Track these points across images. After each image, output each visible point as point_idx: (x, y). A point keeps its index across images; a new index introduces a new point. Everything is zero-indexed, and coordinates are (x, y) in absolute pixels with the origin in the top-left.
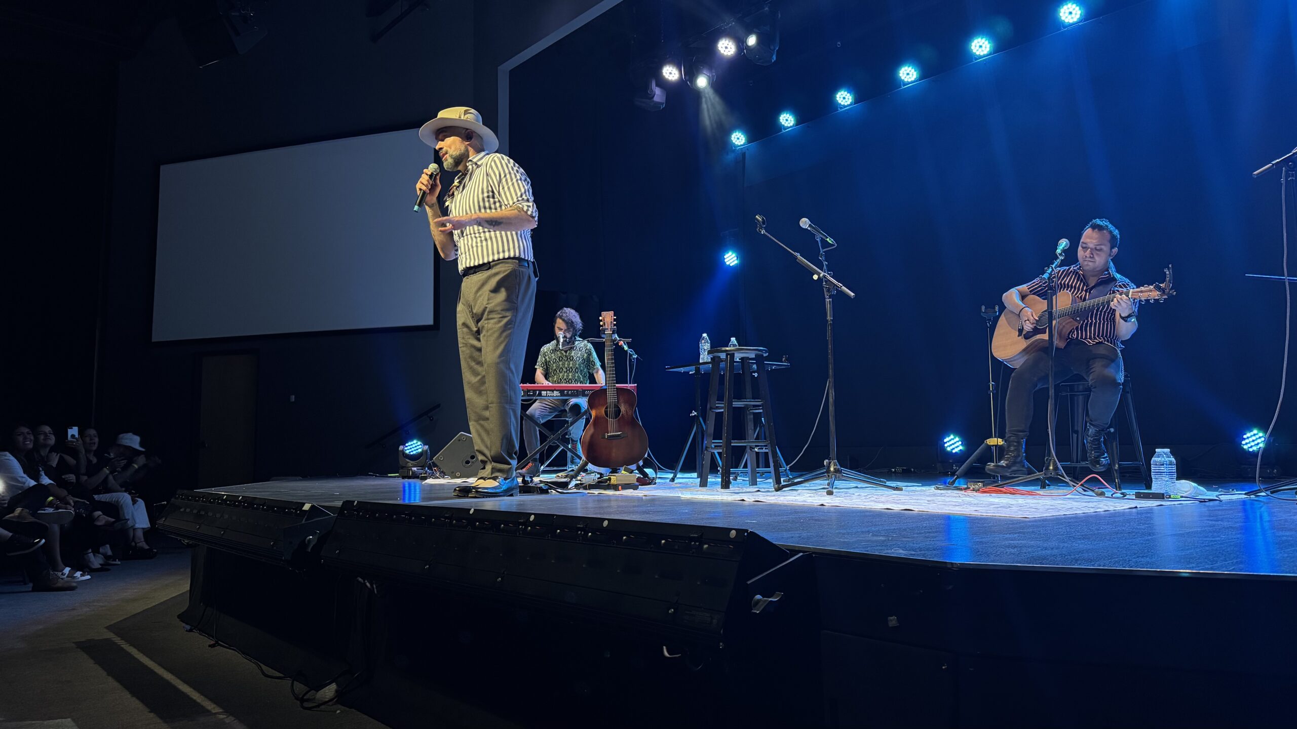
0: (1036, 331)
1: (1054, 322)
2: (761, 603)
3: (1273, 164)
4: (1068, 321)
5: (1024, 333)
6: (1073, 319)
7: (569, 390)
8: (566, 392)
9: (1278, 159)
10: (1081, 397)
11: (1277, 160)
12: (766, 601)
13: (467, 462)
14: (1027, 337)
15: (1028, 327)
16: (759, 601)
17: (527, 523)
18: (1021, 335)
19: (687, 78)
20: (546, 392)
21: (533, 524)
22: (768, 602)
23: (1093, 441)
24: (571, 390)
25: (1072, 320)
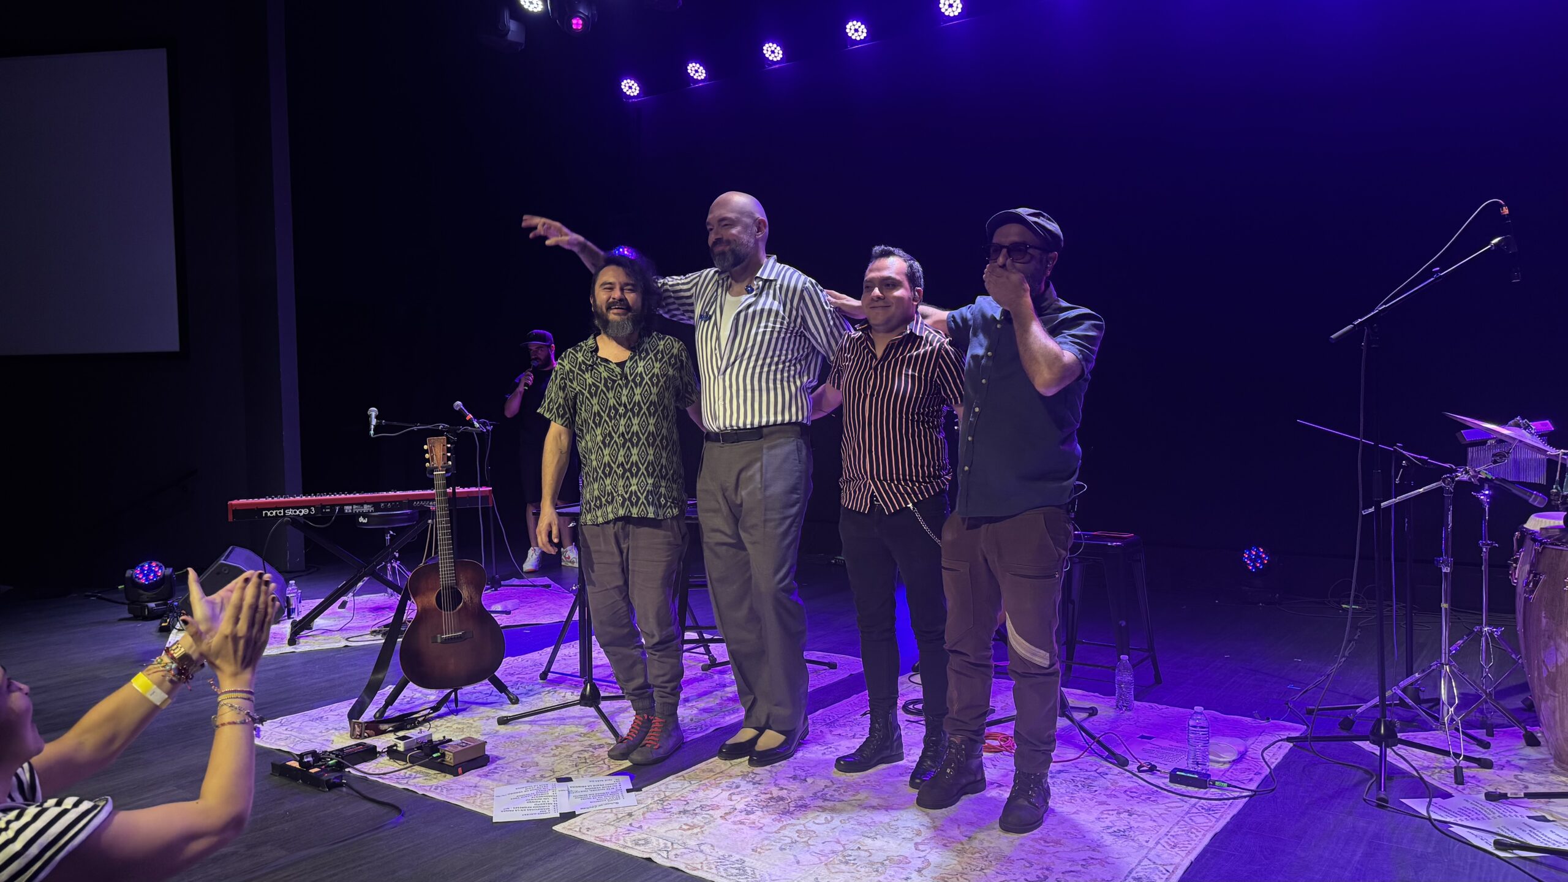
7: (388, 502)
8: (382, 504)
19: (556, 14)
20: (351, 507)
24: (391, 502)
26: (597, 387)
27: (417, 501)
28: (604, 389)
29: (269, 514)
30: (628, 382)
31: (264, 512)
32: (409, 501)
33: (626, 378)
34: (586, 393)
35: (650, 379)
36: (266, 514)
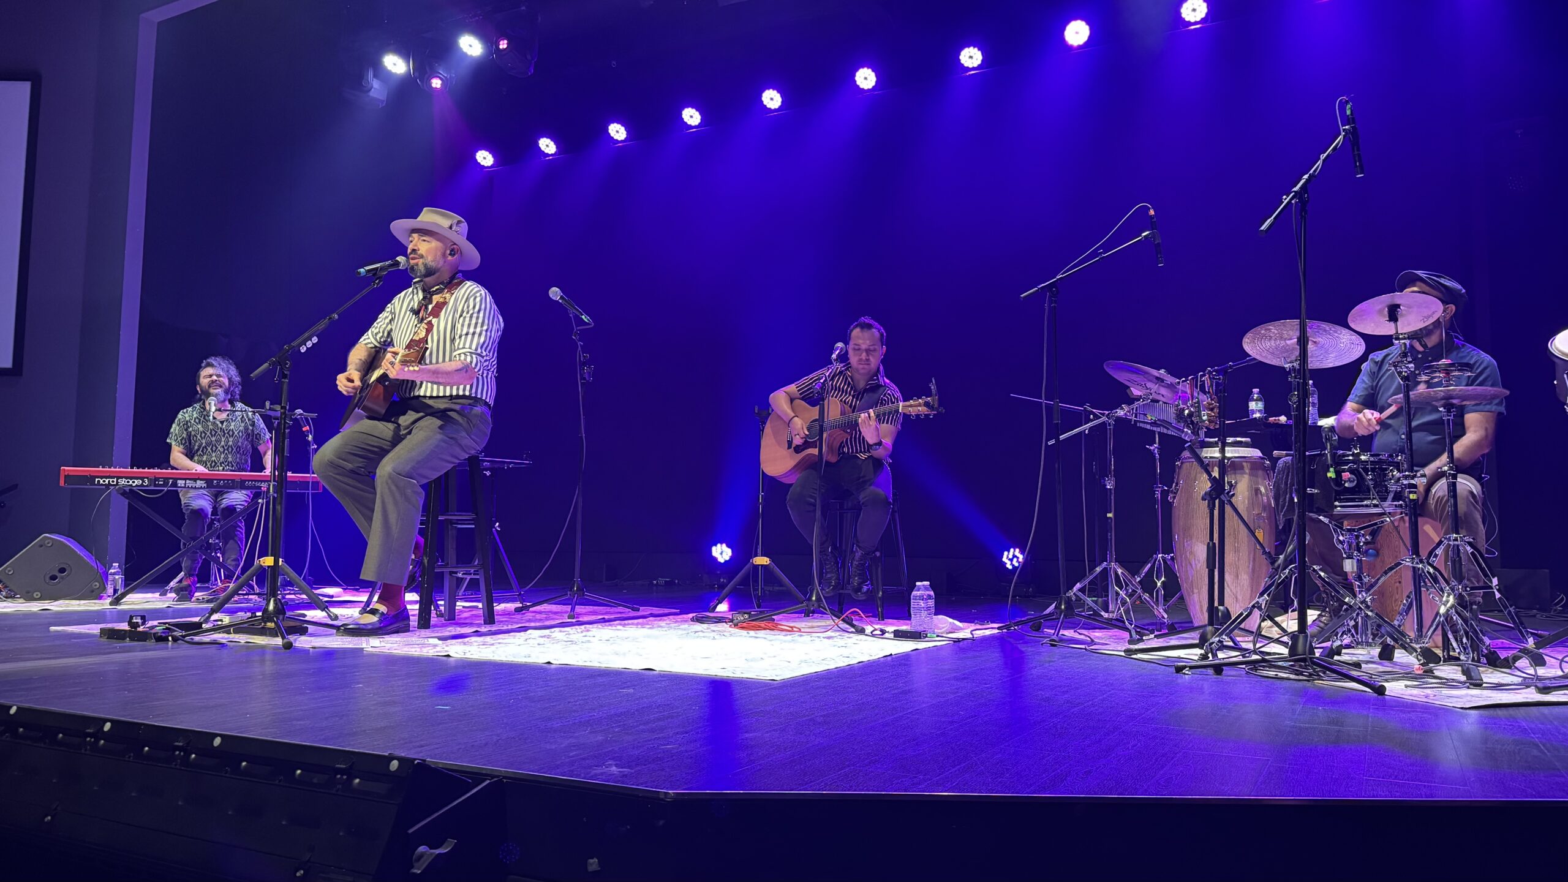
0: (806, 445)
1: (825, 435)
2: (425, 857)
3: (1039, 288)
4: (839, 433)
5: (793, 446)
6: (844, 431)
8: (215, 481)
9: (1043, 283)
10: (849, 515)
11: (1043, 285)
12: (432, 854)
13: (53, 578)
14: (798, 449)
15: (797, 441)
16: (421, 856)
17: (99, 734)
18: (791, 448)
19: (417, 74)
20: (184, 482)
21: (107, 736)
22: (434, 856)
23: (858, 566)
25: (842, 432)
26: (206, 434)
27: (249, 481)
28: (210, 435)
29: (101, 482)
30: (225, 434)
31: (97, 480)
32: (242, 480)
33: (224, 431)
34: (199, 437)
35: (238, 433)
36: (99, 481)
